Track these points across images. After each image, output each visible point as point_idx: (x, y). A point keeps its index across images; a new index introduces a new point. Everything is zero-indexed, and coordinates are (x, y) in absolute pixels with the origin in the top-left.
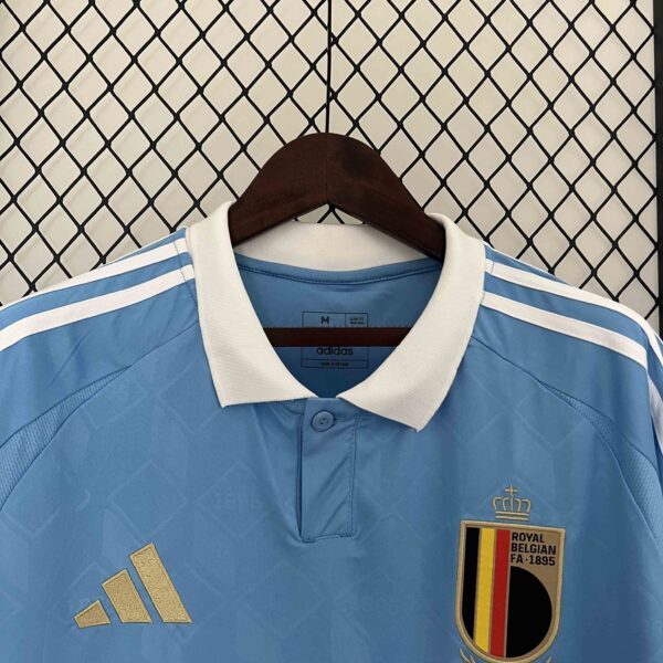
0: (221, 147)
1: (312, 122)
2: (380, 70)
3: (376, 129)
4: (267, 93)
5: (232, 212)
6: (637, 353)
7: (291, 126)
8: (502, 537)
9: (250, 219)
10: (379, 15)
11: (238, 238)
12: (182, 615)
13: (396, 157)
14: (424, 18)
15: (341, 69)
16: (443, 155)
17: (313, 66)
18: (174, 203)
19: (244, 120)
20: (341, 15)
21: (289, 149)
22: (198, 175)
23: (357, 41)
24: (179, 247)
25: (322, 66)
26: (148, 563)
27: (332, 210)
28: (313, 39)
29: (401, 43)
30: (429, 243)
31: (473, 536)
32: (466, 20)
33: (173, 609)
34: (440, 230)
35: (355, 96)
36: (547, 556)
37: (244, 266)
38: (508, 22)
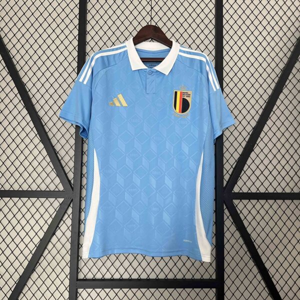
0: (131, 28)
1: (148, 23)
2: (161, 14)
3: (160, 25)
4: (140, 18)
5: (133, 39)
6: (204, 60)
7: (144, 24)
8: (181, 93)
9: (137, 40)
10: (161, 3)
11: (135, 44)
12: (126, 105)
13: (164, 30)
14: (169, 4)
15: (154, 14)
16: (173, 30)
17: (148, 13)
18: (122, 38)
19: (135, 23)
20: (154, 3)
21: (143, 28)
22: (126, 33)
23: (157, 8)
24: (124, 45)
25: (150, 13)
26: (120, 96)
27: (152, 40)
28: (148, 8)
29: (165, 9)
30: (169, 44)
31: (176, 93)
32: (178, 4)
33: (125, 104)
34: (172, 42)
35: (156, 19)
36: (189, 96)
37: (137, 50)
38: (186, 4)
